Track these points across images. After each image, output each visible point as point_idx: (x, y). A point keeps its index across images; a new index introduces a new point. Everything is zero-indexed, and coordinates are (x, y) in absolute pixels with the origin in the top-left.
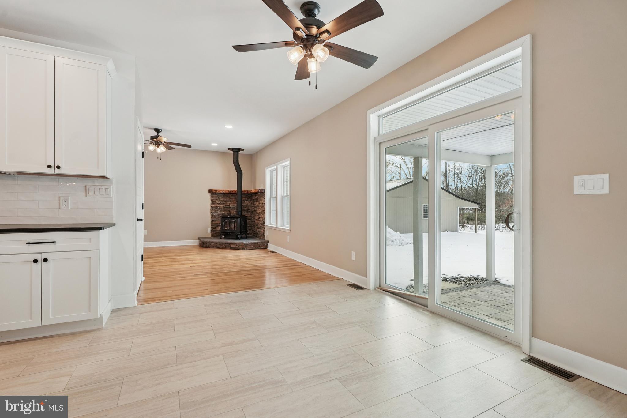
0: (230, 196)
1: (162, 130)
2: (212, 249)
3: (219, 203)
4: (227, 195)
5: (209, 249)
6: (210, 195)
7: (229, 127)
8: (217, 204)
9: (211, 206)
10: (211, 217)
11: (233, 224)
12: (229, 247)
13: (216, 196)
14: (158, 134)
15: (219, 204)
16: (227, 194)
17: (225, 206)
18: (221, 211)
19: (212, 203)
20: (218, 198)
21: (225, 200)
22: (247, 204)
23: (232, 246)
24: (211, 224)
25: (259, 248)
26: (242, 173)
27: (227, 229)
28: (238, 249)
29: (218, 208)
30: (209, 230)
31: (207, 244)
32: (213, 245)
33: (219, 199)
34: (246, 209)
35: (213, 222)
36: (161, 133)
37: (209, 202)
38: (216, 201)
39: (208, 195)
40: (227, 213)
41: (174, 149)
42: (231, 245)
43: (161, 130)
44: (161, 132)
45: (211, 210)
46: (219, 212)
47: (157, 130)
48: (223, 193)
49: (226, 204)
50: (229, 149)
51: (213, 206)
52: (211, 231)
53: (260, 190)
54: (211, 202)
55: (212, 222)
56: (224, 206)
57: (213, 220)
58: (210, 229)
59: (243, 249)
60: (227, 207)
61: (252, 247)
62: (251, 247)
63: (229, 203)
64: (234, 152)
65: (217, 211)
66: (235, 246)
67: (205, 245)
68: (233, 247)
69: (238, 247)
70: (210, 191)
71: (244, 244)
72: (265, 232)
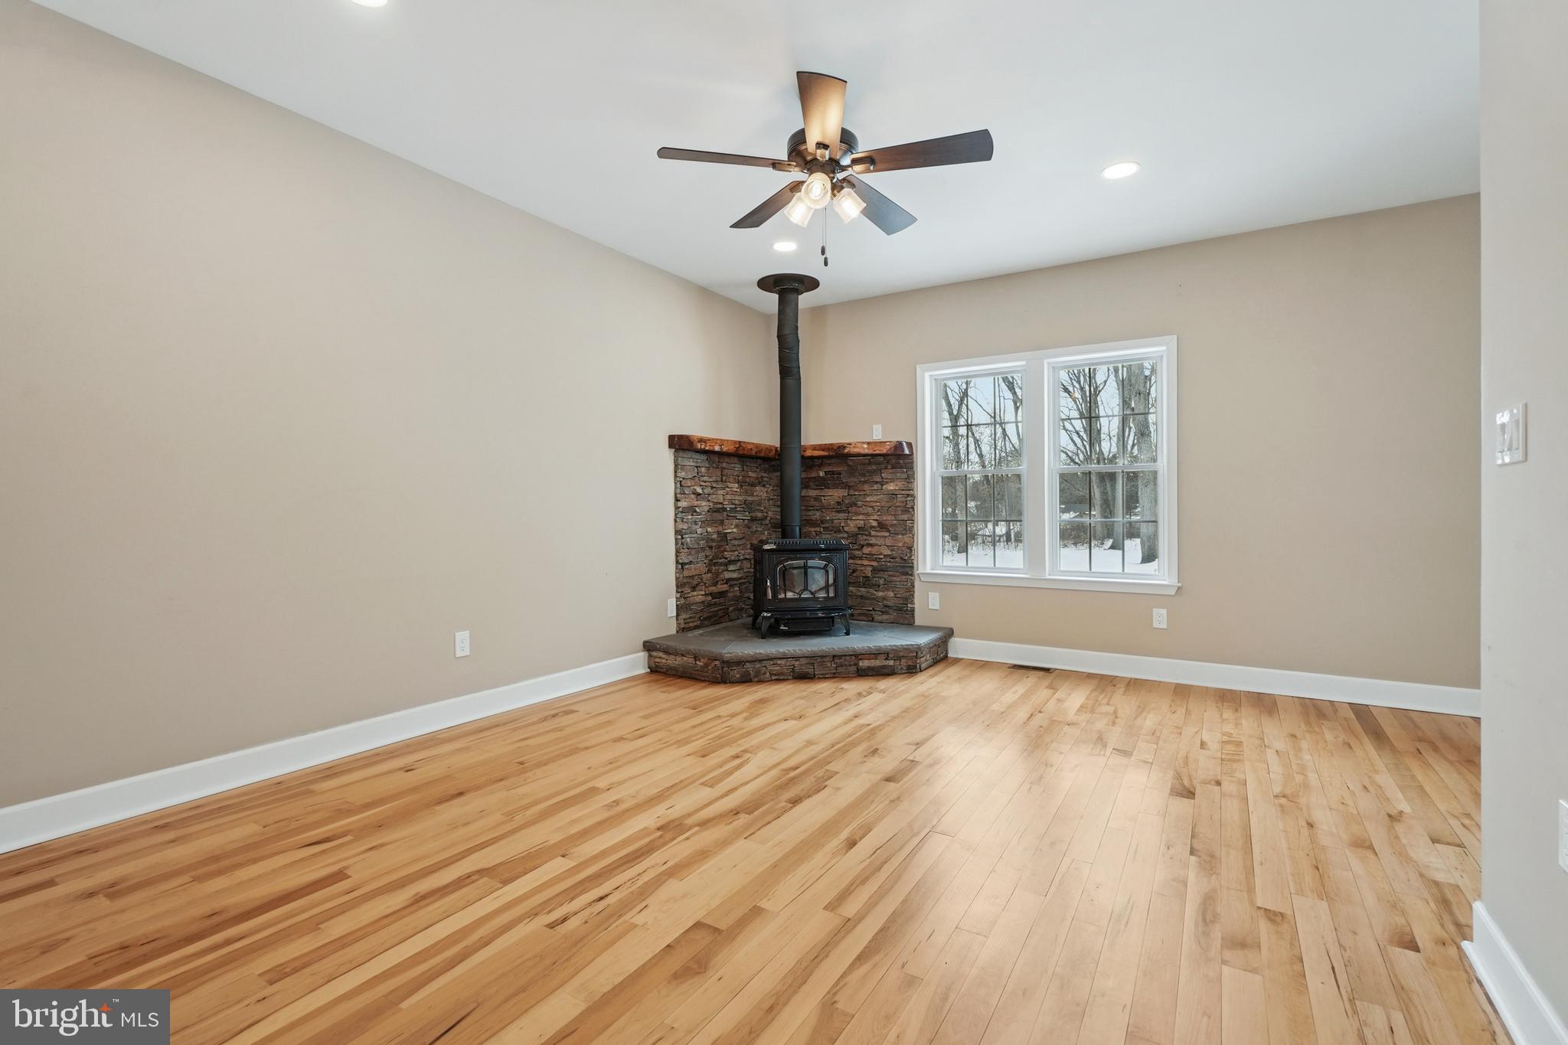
3: (700, 490)
6: (673, 457)
8: (689, 496)
9: (676, 504)
10: (678, 552)
13: (698, 461)
15: (698, 496)
17: (714, 503)
18: (703, 523)
19: (678, 491)
20: (697, 469)
21: (715, 478)
23: (864, 664)
24: (678, 578)
27: (790, 595)
29: (697, 514)
30: (672, 607)
33: (700, 478)
35: (681, 570)
37: (669, 487)
38: (690, 482)
46: (699, 531)
51: (682, 504)
52: (678, 608)
54: (679, 488)
55: (678, 572)
57: (683, 564)
58: (674, 602)
60: (718, 511)
64: (779, 291)
67: (736, 673)
68: (870, 668)
69: (891, 663)
72: (913, 597)
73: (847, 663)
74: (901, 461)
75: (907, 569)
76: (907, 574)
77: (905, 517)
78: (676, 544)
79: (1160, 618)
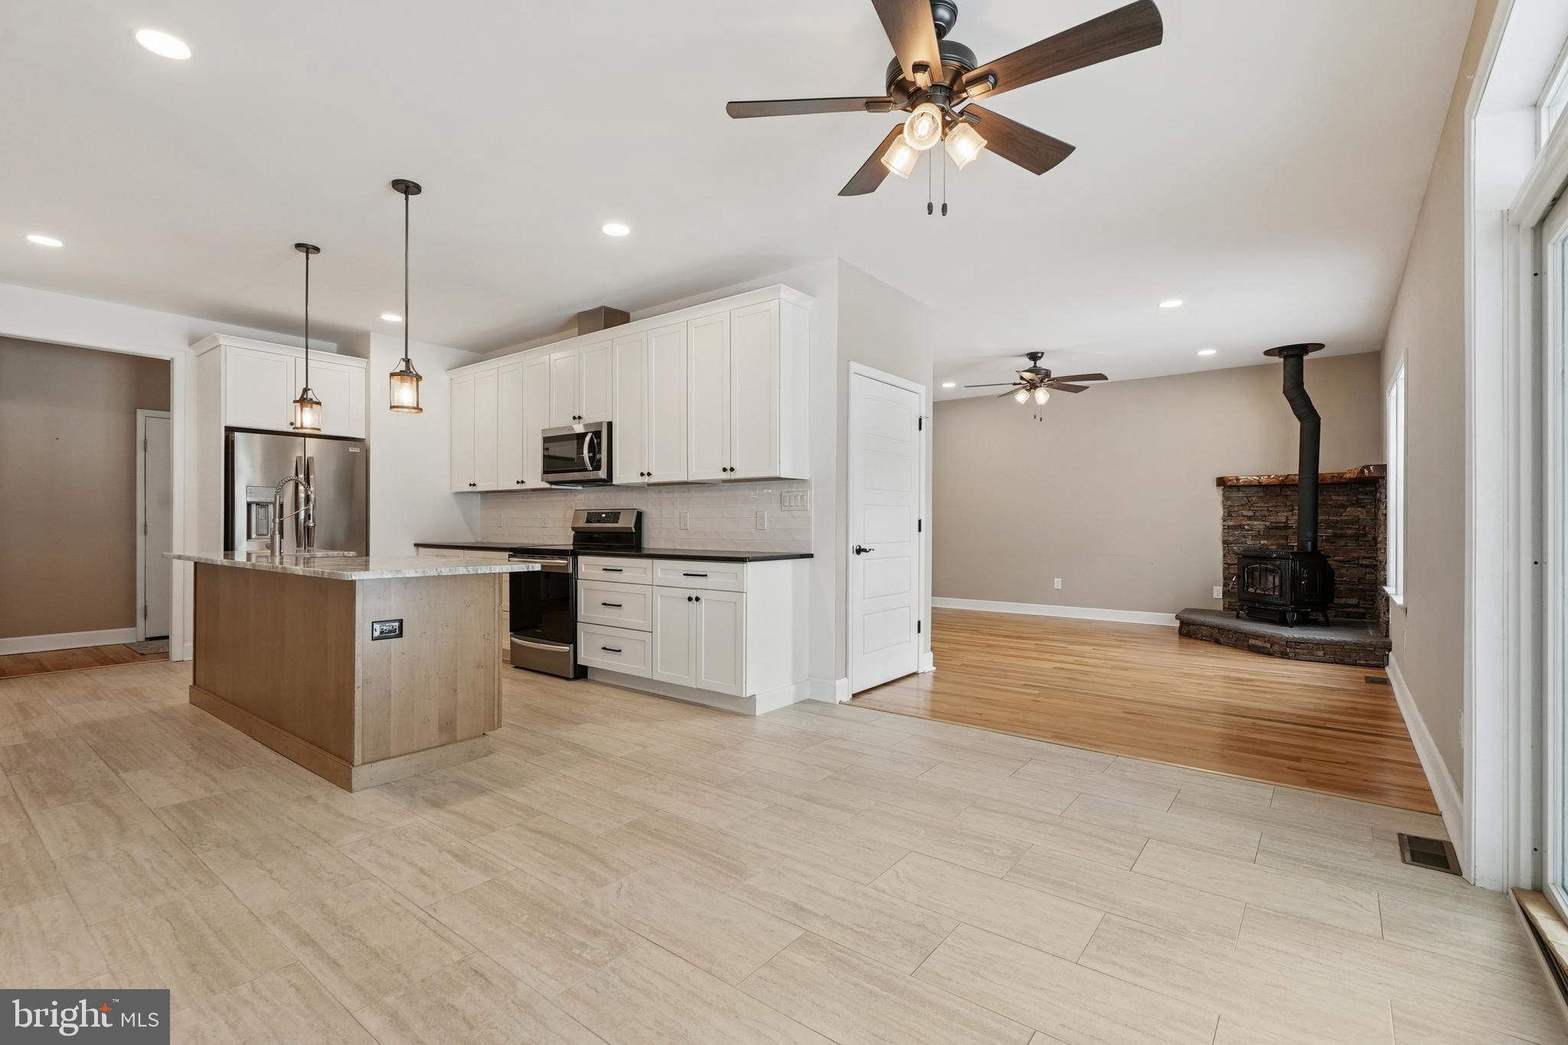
0: (1289, 493)
1: (1043, 354)
2: (1204, 642)
3: (1251, 513)
4: (1274, 490)
5: (1193, 641)
6: (1221, 493)
7: (1171, 304)
8: (1242, 518)
9: (1225, 523)
10: (1224, 556)
11: (1270, 578)
12: (1246, 643)
13: (1241, 494)
14: (1035, 363)
15: (1250, 518)
16: (1278, 489)
17: (1272, 522)
18: (1254, 537)
19: (1226, 514)
20: (1245, 499)
21: (1271, 504)
22: (1358, 516)
23: (1252, 642)
24: (1224, 573)
25: (1347, 660)
26: (1319, 419)
27: (1253, 590)
28: (1269, 654)
29: (1247, 530)
30: (1218, 592)
31: (1191, 626)
32: (1205, 631)
33: (1249, 505)
34: (1349, 532)
35: (1228, 568)
36: (1042, 359)
37: (1219, 512)
38: (1241, 508)
39: (1216, 495)
40: (1279, 546)
41: (1085, 388)
42: (1251, 638)
43: (1040, 355)
44: (1041, 357)
45: (1223, 536)
46: (1249, 542)
47: (1034, 356)
48: (1260, 485)
49: (1273, 519)
50: (1268, 353)
51: (1230, 523)
52: (1224, 593)
53: (1369, 470)
54: (1224, 512)
55: (1225, 569)
56: (1268, 524)
57: (1229, 565)
58: (1221, 588)
59: (1284, 655)
60: (1277, 528)
61: (1321, 653)
62: (1313, 655)
63: (1285, 514)
64: (1285, 358)
65: (1244, 537)
66: (1259, 643)
69: (1269, 646)
70: (1221, 482)
71: (1287, 642)
78: (1224, 550)
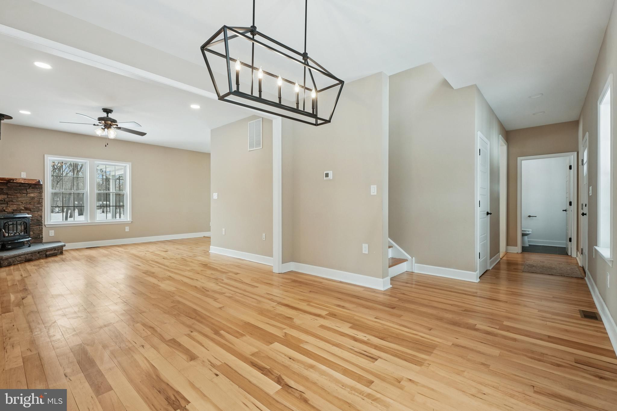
11: (19, 227)
27: (10, 235)
72: (42, 233)
73: (43, 254)
74: (37, 186)
75: (40, 224)
76: (39, 225)
77: (39, 206)
79: (127, 229)
